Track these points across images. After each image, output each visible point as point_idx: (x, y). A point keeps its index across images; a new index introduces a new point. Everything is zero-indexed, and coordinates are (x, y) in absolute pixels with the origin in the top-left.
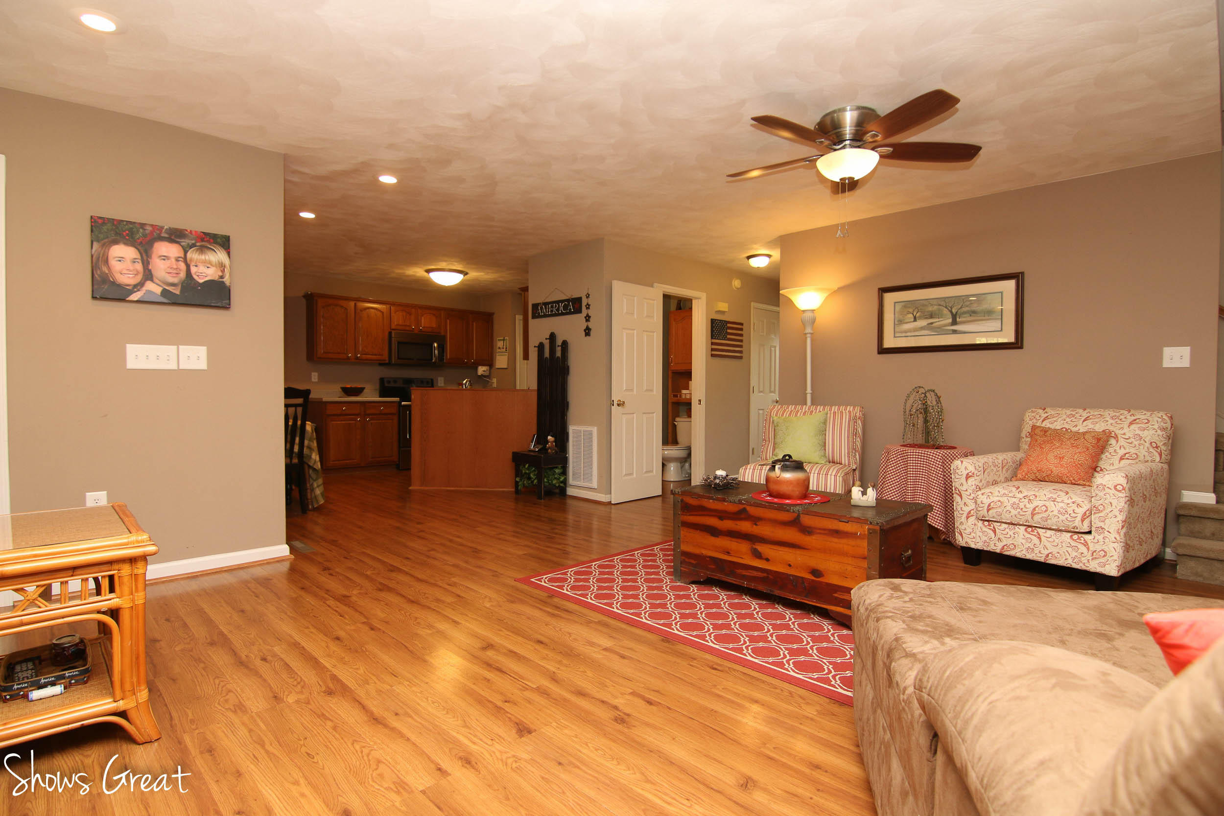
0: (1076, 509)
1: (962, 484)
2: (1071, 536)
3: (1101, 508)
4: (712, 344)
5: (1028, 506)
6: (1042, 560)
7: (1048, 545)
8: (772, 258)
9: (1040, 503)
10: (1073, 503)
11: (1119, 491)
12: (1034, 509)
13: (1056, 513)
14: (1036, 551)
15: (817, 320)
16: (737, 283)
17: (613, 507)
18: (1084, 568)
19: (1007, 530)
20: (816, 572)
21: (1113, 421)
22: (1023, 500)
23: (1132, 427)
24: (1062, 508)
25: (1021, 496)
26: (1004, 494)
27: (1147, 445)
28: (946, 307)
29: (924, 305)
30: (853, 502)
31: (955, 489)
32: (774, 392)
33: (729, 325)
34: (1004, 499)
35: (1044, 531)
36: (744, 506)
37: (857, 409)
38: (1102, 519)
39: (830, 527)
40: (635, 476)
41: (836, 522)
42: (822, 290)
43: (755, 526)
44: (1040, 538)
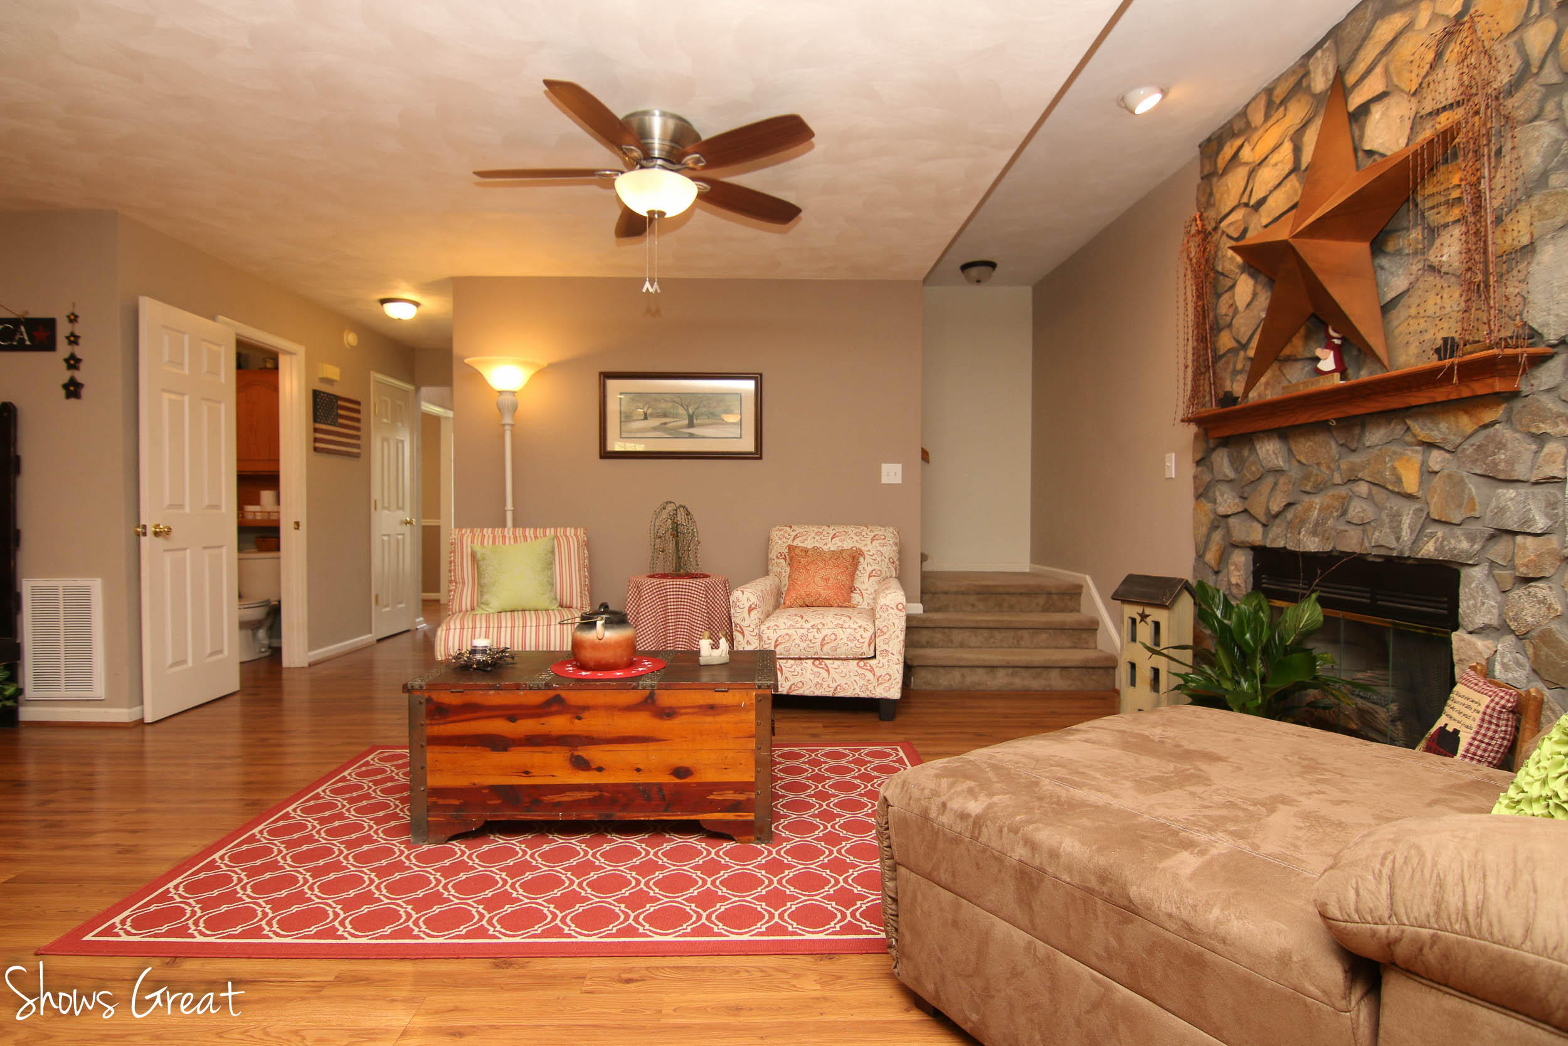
0: (863, 633)
1: (744, 619)
2: (858, 664)
3: (885, 630)
4: (316, 430)
5: (817, 636)
6: (830, 694)
7: (837, 677)
8: (421, 308)
9: (829, 632)
10: (860, 627)
11: (900, 610)
12: (824, 639)
13: (845, 640)
14: (825, 685)
15: (519, 409)
16: (351, 338)
17: (148, 729)
18: (871, 696)
19: (794, 667)
20: (681, 772)
21: (857, 538)
22: (811, 630)
23: (875, 542)
24: (850, 634)
25: (808, 626)
26: (791, 625)
27: (887, 560)
28: (682, 405)
29: (656, 400)
30: (703, 660)
31: (736, 626)
32: (403, 509)
33: (340, 403)
34: (792, 632)
35: (831, 661)
36: (557, 692)
37: (580, 532)
38: (887, 641)
39: (702, 702)
40: (190, 663)
41: (710, 692)
42: (526, 364)
43: (577, 721)
44: (828, 671)
